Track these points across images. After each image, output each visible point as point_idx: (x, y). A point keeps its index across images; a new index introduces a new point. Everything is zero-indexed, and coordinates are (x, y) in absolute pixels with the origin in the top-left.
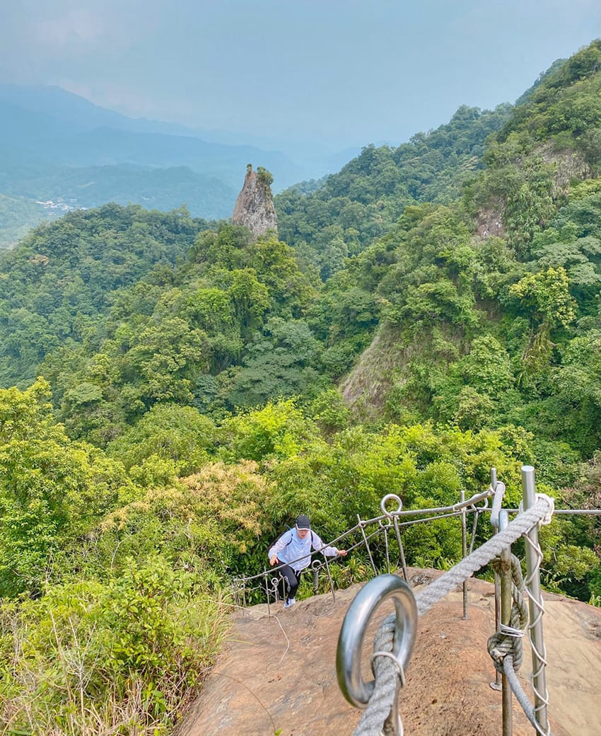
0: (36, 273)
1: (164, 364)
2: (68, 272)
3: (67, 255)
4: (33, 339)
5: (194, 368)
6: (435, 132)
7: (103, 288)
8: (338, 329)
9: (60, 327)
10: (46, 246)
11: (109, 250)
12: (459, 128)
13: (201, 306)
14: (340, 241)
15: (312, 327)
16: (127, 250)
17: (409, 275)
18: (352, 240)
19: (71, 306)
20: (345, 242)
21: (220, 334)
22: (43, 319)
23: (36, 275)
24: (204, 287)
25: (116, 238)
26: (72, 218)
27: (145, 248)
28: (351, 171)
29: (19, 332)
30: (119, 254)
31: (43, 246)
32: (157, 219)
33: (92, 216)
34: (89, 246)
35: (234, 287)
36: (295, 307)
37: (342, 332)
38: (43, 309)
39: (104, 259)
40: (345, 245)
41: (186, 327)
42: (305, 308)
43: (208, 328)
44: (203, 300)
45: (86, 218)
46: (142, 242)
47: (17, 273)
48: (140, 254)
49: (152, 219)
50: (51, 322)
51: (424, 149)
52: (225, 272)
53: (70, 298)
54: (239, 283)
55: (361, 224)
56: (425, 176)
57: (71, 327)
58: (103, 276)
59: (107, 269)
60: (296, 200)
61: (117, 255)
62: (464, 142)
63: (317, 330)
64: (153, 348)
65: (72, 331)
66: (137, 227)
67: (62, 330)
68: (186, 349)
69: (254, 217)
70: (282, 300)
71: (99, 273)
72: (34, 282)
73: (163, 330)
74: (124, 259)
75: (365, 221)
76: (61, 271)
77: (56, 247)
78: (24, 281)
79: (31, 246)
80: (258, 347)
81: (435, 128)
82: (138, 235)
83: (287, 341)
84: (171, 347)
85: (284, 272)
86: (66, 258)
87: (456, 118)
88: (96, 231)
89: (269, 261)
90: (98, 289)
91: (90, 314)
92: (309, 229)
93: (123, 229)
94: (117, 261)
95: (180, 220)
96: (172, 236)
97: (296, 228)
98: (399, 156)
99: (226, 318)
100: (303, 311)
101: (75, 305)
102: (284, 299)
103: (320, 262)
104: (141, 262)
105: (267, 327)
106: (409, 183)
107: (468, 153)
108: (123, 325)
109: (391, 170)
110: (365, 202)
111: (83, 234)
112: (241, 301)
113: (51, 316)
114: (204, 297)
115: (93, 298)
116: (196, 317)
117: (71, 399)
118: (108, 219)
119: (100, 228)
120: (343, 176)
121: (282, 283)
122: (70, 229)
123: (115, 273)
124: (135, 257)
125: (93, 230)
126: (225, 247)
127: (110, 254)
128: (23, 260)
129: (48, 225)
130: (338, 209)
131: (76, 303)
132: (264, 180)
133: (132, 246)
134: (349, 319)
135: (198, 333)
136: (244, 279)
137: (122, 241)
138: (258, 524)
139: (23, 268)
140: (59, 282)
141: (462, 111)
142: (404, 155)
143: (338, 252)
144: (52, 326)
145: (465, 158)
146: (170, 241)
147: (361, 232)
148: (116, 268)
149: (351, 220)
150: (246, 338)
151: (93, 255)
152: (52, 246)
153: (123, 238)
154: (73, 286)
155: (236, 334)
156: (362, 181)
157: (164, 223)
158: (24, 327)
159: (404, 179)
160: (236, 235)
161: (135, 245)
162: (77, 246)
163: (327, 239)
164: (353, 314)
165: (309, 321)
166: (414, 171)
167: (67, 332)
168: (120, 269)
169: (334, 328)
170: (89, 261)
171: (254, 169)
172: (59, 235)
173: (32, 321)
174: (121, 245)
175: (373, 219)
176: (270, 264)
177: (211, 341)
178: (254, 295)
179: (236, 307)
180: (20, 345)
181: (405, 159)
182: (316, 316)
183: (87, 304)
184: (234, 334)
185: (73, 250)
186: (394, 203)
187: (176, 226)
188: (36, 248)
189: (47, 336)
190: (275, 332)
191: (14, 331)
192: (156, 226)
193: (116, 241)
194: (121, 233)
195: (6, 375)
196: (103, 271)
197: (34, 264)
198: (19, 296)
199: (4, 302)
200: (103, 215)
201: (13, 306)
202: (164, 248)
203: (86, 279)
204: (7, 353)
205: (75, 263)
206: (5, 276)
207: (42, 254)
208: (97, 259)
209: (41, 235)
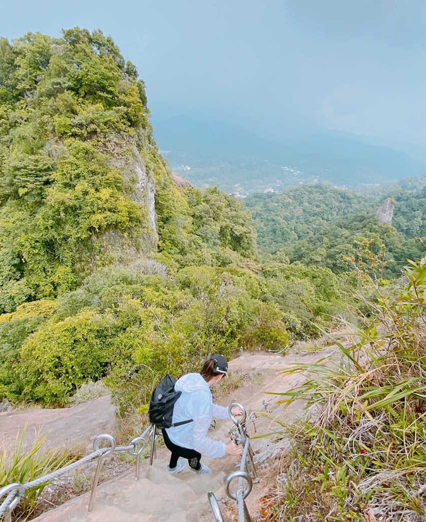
0: (286, 205)
2: (298, 207)
3: (299, 200)
4: (281, 229)
7: (310, 215)
11: (315, 201)
16: (322, 203)
19: (296, 220)
25: (319, 197)
26: (304, 186)
30: (319, 204)
31: (291, 196)
32: (337, 192)
33: (312, 187)
34: (308, 198)
38: (286, 219)
39: (313, 205)
40: (421, 221)
42: (394, 249)
45: (309, 187)
46: (330, 201)
47: (280, 204)
48: (327, 205)
49: (335, 192)
50: (288, 224)
52: (368, 233)
53: (297, 217)
57: (295, 227)
59: (313, 209)
60: (404, 194)
63: (396, 258)
65: (295, 229)
66: (328, 194)
67: (291, 228)
71: (309, 210)
72: (285, 208)
74: (320, 206)
76: (296, 206)
78: (282, 207)
79: (287, 195)
82: (328, 198)
85: (390, 236)
89: (385, 231)
90: (308, 215)
91: (302, 224)
92: (406, 210)
93: (322, 194)
94: (317, 206)
95: (347, 193)
96: (341, 199)
101: (298, 220)
104: (326, 208)
111: (307, 193)
113: (289, 222)
115: (305, 219)
118: (318, 189)
119: (314, 192)
122: (303, 191)
123: (316, 211)
124: (325, 206)
125: (311, 193)
126: (370, 224)
127: (315, 203)
128: (284, 200)
129: (295, 188)
139: (283, 202)
140: (294, 210)
144: (289, 226)
146: (340, 202)
148: (316, 209)
151: (309, 202)
152: (295, 197)
153: (322, 197)
154: (299, 213)
157: (340, 194)
158: (279, 224)
160: (376, 220)
161: (326, 201)
162: (304, 198)
163: (415, 217)
168: (318, 210)
170: (306, 204)
172: (298, 192)
173: (283, 223)
174: (320, 200)
176: (386, 233)
178: (377, 243)
180: (277, 230)
183: (302, 221)
185: (302, 199)
187: (345, 196)
189: (286, 229)
191: (276, 225)
192: (336, 195)
194: (321, 196)
196: (311, 209)
197: (287, 202)
198: (279, 212)
199: (274, 213)
200: (316, 187)
201: (276, 215)
202: (337, 204)
203: (304, 211)
204: (271, 231)
205: (301, 204)
206: (276, 205)
207: (290, 198)
208: (309, 204)
209: (292, 191)
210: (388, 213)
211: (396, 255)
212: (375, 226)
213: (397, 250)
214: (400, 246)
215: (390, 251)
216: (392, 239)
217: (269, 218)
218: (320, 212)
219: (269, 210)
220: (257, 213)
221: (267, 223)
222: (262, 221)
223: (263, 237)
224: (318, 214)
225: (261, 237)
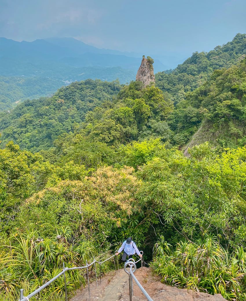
0: (59, 106)
1: (104, 139)
2: (71, 106)
3: (71, 99)
4: (56, 132)
5: (116, 141)
6: (226, 45)
7: (85, 112)
8: (181, 125)
9: (67, 127)
10: (63, 96)
11: (87, 97)
12: (237, 43)
13: (121, 115)
14: (183, 91)
15: (169, 125)
16: (94, 97)
18: (188, 91)
19: (72, 119)
20: (185, 92)
21: (128, 127)
22: (61, 124)
23: (59, 107)
24: (123, 106)
25: (90, 92)
26: (73, 85)
27: (101, 96)
28: (188, 63)
29: (51, 129)
30: (91, 99)
31: (62, 96)
32: (106, 85)
33: (81, 84)
34: (80, 95)
35: (135, 106)
36: (162, 116)
37: (184, 127)
38: (61, 120)
39: (85, 101)
41: (114, 123)
42: (166, 117)
43: (123, 124)
44: (121, 112)
45: (79, 85)
46: (100, 94)
47: (52, 106)
48: (99, 99)
49: (104, 85)
50: (64, 125)
51: (220, 53)
52: (131, 100)
53: (72, 116)
54: (137, 105)
55: (192, 84)
56: (221, 64)
57: (71, 127)
58: (84, 107)
59: (86, 105)
60: (163, 76)
61: (90, 99)
62: (239, 49)
63: (171, 126)
64: (100, 132)
65: (72, 129)
66: (99, 88)
67: (68, 129)
68: (113, 133)
69: (145, 78)
70: (156, 113)
71: (83, 106)
72: (58, 110)
73: (104, 124)
74: (93, 101)
75: (194, 83)
76: (68, 106)
77: (67, 96)
78: (54, 109)
79: (58, 96)
80: (145, 133)
81: (226, 43)
82: (99, 91)
83: (158, 130)
84: (107, 131)
85: (157, 101)
86: (71, 100)
87: (235, 39)
88: (83, 90)
89: (150, 96)
90: (82, 112)
91: (79, 123)
93: (93, 89)
94: (91, 101)
95: (116, 85)
96: (112, 91)
97: (163, 86)
98: (209, 56)
99: (131, 120)
100: (165, 117)
101: (73, 119)
102: (157, 112)
103: (173, 100)
105: (149, 124)
106: (214, 67)
107: (240, 53)
108: (89, 124)
109: (205, 62)
110: (194, 75)
111: (78, 91)
112: (138, 113)
113: (64, 123)
114: (122, 111)
115: (80, 116)
116: (118, 120)
117: (65, 153)
118: (88, 85)
119: (84, 89)
120: (184, 65)
121: (156, 105)
122: (73, 89)
123: (90, 106)
124: (97, 100)
125: (82, 89)
126: (132, 90)
127: (88, 99)
128: (54, 101)
129: (65, 88)
130: (182, 78)
131: (74, 118)
132: (150, 62)
133: (96, 96)
134: (187, 121)
135: (119, 126)
136: (140, 103)
137: (92, 94)
138: (130, 207)
139: (54, 104)
140: (68, 110)
141: (238, 36)
142: (211, 55)
143: (181, 96)
144: (64, 127)
145: (239, 55)
146: (112, 94)
147: (192, 87)
148: (90, 104)
149: (187, 83)
150: (140, 129)
151: (81, 99)
152: (66, 96)
153: (93, 92)
154: (73, 111)
155: (135, 127)
156: (193, 67)
157: (109, 86)
158: (53, 127)
159: (211, 65)
160: (136, 85)
161: (98, 95)
162: (75, 96)
163: (176, 91)
164: (189, 118)
165: (168, 122)
166: (216, 62)
167: (70, 130)
168: (91, 105)
169: (180, 125)
170: (79, 101)
171: (146, 58)
172: (68, 91)
173: (57, 125)
174: (92, 95)
175: (198, 82)
176: (151, 97)
177: (124, 130)
178: (144, 110)
179: (136, 116)
180: (51, 134)
181: (212, 57)
182: (171, 120)
183: (78, 118)
184: (134, 127)
185: (73, 97)
186: (207, 75)
187: (114, 87)
188: (60, 97)
189: (62, 131)
190: (152, 126)
191: (49, 129)
192: (106, 87)
193: (90, 94)
194: (92, 91)
195: (45, 146)
197: (58, 103)
198: (53, 115)
199: (46, 117)
200: (86, 84)
201: (50, 119)
203: (78, 109)
204: (46, 137)
205: (74, 102)
206: (47, 107)
207: (62, 99)
208: (82, 101)
209: (62, 91)
211: (170, 122)
212: (137, 92)
213: (169, 116)
215: (163, 118)
216: (160, 103)
217: (42, 123)
219: (41, 115)
220: (26, 121)
221: (40, 129)
222: (35, 128)
223: (38, 146)
224: (92, 108)
225: (35, 147)
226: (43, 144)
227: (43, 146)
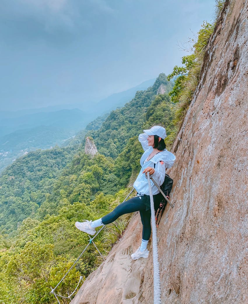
0: (11, 183)
2: (23, 179)
3: (20, 173)
4: (18, 206)
6: (131, 102)
7: (37, 181)
8: (122, 173)
10: (12, 173)
12: (138, 98)
13: (86, 178)
14: (113, 144)
15: (115, 175)
16: (41, 166)
17: (135, 158)
18: (116, 142)
19: (28, 191)
21: (93, 184)
22: (20, 198)
24: (85, 173)
25: (36, 163)
26: (18, 160)
28: (109, 120)
29: (13, 205)
30: (39, 168)
31: (11, 173)
32: (48, 152)
33: (25, 157)
34: (27, 168)
36: (109, 170)
37: (123, 173)
38: (17, 195)
39: (35, 171)
40: (115, 145)
42: (112, 170)
43: (89, 183)
45: (23, 159)
46: (47, 162)
47: (4, 185)
48: (46, 166)
49: (46, 153)
50: (23, 198)
51: (130, 108)
52: (89, 168)
53: (27, 188)
55: (118, 136)
56: (132, 116)
57: (30, 198)
58: (36, 177)
59: (37, 174)
62: (141, 103)
63: (117, 175)
65: (31, 199)
66: (43, 157)
67: (28, 200)
70: (105, 170)
71: (34, 177)
72: (11, 186)
74: (41, 169)
75: (118, 135)
76: (20, 180)
77: (16, 172)
78: (8, 187)
79: (7, 174)
80: (103, 184)
81: (131, 100)
82: (44, 160)
83: (110, 180)
85: (104, 162)
86: (20, 175)
87: (136, 96)
91: (35, 191)
92: (102, 142)
93: (38, 159)
94: (39, 171)
95: (56, 150)
96: (55, 156)
98: (122, 112)
99: (93, 179)
101: (29, 190)
102: (106, 169)
103: (109, 152)
104: (48, 168)
105: (104, 178)
107: (143, 106)
109: (122, 118)
110: (117, 129)
111: (24, 165)
112: (96, 174)
113: (22, 196)
115: (35, 186)
116: (86, 181)
118: (31, 157)
119: (29, 161)
120: (107, 122)
121: (104, 165)
122: (19, 164)
123: (40, 175)
124: (45, 167)
125: (27, 162)
126: (86, 161)
127: (36, 169)
128: (6, 180)
129: (10, 165)
130: (109, 134)
132: (91, 140)
133: (43, 164)
134: (124, 170)
135: (87, 185)
137: (39, 163)
139: (6, 182)
140: (21, 184)
141: (137, 93)
142: (124, 111)
143: (113, 147)
144: (24, 199)
145: (143, 108)
146: (55, 158)
147: (118, 139)
148: (40, 173)
149: (114, 137)
150: (100, 183)
152: (14, 172)
154: (27, 183)
155: (97, 183)
156: (114, 123)
157: (51, 153)
158: (14, 203)
159: (126, 119)
160: (88, 157)
161: (44, 163)
162: (23, 169)
163: (109, 144)
164: (125, 168)
165: (114, 173)
166: (128, 116)
168: (41, 173)
169: (121, 173)
170: (28, 174)
172: (15, 168)
173: (16, 200)
174: (39, 165)
175: (121, 134)
177: (91, 186)
178: (99, 171)
179: (95, 176)
180: (14, 209)
181: (125, 112)
182: (115, 171)
183: (34, 188)
185: (22, 171)
186: (126, 127)
187: (56, 152)
188: (9, 174)
189: (23, 203)
190: (107, 179)
191: (11, 205)
192: (49, 155)
193: (37, 164)
194: (37, 161)
195: (12, 221)
196: (35, 175)
197: (10, 180)
198: (8, 193)
200: (29, 156)
201: (7, 197)
202: (54, 161)
203: (30, 180)
204: (10, 214)
205: (24, 175)
207: (11, 176)
208: (31, 172)
209: (9, 169)
210: (92, 147)
212: (90, 161)
213: (114, 169)
214: (113, 166)
215: (110, 172)
216: (106, 163)
218: (45, 173)
223: (5, 224)
224: (43, 176)
226: (9, 221)
227: (10, 222)
